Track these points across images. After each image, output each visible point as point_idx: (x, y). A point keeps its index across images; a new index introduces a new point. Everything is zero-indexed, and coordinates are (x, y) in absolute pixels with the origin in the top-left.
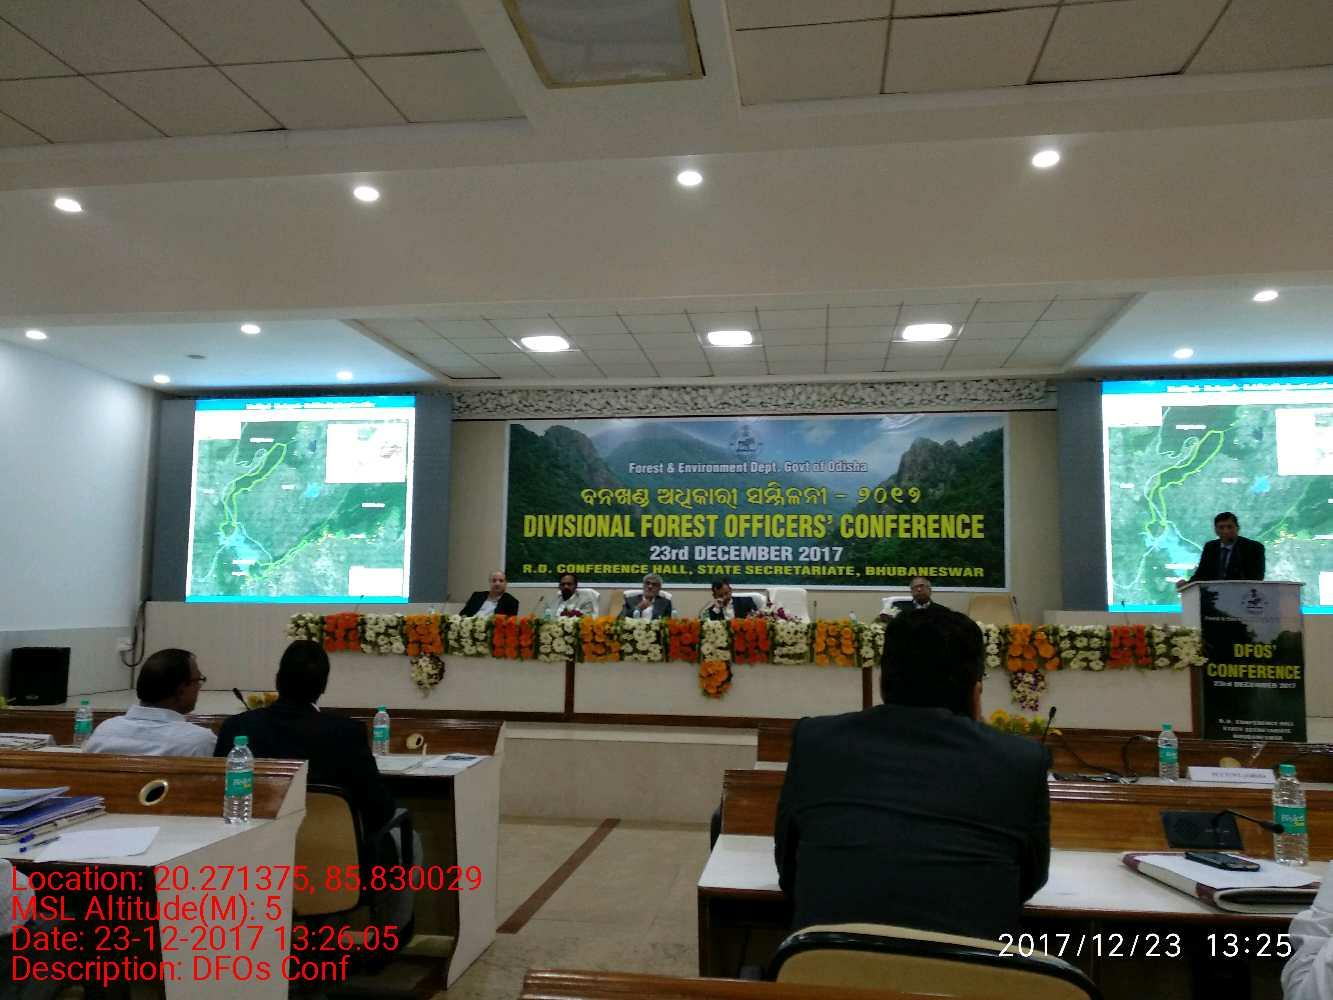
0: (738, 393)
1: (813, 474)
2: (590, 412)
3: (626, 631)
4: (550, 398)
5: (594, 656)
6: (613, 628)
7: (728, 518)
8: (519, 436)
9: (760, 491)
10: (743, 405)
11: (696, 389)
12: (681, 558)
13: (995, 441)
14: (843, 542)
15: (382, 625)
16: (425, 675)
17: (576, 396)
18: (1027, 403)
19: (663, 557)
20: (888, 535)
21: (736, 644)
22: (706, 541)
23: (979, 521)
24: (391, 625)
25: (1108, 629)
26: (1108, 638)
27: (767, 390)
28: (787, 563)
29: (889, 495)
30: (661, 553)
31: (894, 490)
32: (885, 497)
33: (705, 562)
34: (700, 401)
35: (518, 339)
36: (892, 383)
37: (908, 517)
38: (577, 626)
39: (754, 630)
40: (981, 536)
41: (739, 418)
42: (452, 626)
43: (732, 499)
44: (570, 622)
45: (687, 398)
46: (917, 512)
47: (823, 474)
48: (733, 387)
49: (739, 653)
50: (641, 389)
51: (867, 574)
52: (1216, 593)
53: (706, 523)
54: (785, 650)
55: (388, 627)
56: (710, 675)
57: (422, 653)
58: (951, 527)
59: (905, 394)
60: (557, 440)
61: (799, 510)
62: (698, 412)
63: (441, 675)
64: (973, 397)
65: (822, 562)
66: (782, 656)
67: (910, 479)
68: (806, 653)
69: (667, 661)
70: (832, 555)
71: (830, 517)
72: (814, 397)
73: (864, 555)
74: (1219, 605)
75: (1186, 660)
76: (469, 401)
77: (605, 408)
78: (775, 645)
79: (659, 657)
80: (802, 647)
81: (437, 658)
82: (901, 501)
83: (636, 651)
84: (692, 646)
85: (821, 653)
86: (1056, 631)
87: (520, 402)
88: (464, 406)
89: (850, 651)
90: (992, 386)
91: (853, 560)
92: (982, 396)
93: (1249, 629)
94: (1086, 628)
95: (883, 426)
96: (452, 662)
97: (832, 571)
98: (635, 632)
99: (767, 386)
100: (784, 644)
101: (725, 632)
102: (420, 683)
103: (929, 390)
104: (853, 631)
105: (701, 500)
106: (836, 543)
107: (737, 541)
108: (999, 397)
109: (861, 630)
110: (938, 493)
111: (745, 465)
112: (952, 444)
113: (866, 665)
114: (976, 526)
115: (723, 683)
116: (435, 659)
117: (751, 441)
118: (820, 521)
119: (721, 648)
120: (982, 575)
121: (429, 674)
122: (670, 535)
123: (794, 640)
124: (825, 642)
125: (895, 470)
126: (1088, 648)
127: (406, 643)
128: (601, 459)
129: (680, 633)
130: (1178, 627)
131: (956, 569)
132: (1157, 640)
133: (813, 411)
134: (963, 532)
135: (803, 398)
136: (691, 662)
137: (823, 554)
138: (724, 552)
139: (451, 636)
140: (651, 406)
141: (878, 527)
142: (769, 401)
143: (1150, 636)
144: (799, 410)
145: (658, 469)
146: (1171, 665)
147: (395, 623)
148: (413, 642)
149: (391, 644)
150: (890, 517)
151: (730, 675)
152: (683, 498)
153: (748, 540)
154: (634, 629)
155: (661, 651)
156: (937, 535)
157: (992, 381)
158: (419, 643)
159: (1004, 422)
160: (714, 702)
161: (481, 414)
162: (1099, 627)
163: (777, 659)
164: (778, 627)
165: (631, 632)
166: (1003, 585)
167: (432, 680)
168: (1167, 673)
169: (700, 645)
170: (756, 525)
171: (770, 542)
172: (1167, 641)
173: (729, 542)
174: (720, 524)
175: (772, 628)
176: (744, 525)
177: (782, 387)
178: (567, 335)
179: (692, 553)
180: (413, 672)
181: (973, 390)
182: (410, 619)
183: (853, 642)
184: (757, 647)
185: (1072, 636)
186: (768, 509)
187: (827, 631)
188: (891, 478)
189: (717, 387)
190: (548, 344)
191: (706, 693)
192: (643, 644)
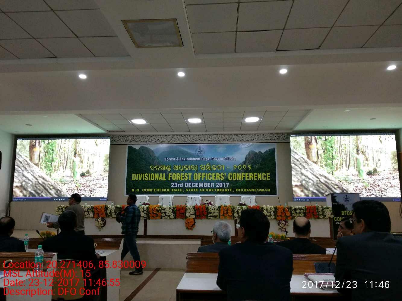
0: (197, 137)
1: (220, 161)
2: (153, 142)
3: (162, 209)
4: (140, 138)
5: (153, 218)
6: (159, 209)
7: (195, 174)
8: (131, 149)
9: (204, 166)
10: (199, 140)
11: (185, 135)
12: (181, 187)
13: (273, 152)
14: (229, 181)
15: (86, 208)
16: (100, 224)
17: (148, 137)
18: (282, 140)
19: (175, 186)
20: (242, 179)
21: (197, 213)
22: (188, 181)
23: (269, 175)
24: (89, 208)
25: (305, 207)
26: (306, 210)
27: (206, 136)
28: (212, 188)
29: (242, 167)
30: (175, 185)
31: (244, 166)
32: (241, 168)
33: (188, 188)
34: (186, 139)
35: (130, 120)
36: (243, 134)
37: (248, 174)
38: (147, 208)
39: (202, 209)
40: (269, 179)
41: (198, 144)
42: (109, 209)
43: (196, 169)
44: (145, 207)
45: (182, 138)
46: (251, 172)
47: (223, 161)
48: (196, 135)
49: (197, 216)
50: (168, 135)
51: (236, 191)
52: (336, 196)
53: (188, 176)
54: (211, 215)
55: (88, 209)
56: (188, 223)
57: (99, 217)
58: (260, 177)
59: (246, 138)
60: (143, 150)
61: (215, 172)
62: (186, 142)
63: (105, 224)
64: (266, 138)
65: (223, 188)
66: (211, 216)
67: (249, 163)
68: (217, 215)
69: (176, 219)
70: (226, 185)
71: (225, 174)
72: (220, 138)
73: (235, 185)
74: (337, 200)
75: (328, 216)
76: (115, 139)
77: (157, 141)
78: (208, 213)
79: (173, 217)
80: (216, 214)
81: (104, 219)
82: (246, 169)
83: (166, 215)
84: (183, 214)
85: (222, 215)
86: (291, 208)
87: (131, 139)
88: (114, 140)
89: (230, 215)
90: (271, 135)
91: (232, 187)
92: (268, 138)
93: (345, 207)
94: (299, 207)
95: (240, 147)
96: (108, 220)
97: (226, 190)
98: (166, 210)
99: (206, 135)
100: (211, 213)
101: (193, 209)
102: (98, 227)
103: (253, 136)
104: (232, 208)
105: (187, 169)
106: (227, 182)
107: (198, 181)
108: (274, 139)
109: (234, 208)
110: (257, 167)
111: (200, 158)
112: (260, 152)
113: (235, 219)
114: (268, 176)
115: (193, 225)
116: (103, 219)
117: (201, 151)
118: (222, 175)
119: (192, 214)
120: (270, 191)
121: (101, 224)
122: (177, 179)
123: (214, 211)
124: (223, 212)
125: (244, 160)
126: (300, 213)
127: (94, 214)
128: (156, 156)
129: (179, 210)
130: (326, 206)
131: (262, 189)
132: (319, 210)
133: (220, 142)
134: (264, 178)
135: (217, 138)
136: (183, 219)
137: (223, 185)
138: (194, 185)
139: (108, 212)
140: (171, 141)
141: (239, 177)
142: (207, 139)
143: (317, 209)
144: (216, 142)
145: (174, 159)
146: (323, 218)
147: (90, 208)
148: (96, 214)
149: (89, 214)
150: (243, 174)
151: (195, 223)
152: (181, 168)
153: (201, 181)
154: (165, 208)
155: (174, 216)
156: (256, 179)
157: (271, 134)
158: (98, 214)
159: (275, 146)
160: (190, 231)
161: (119, 143)
162: (303, 206)
163: (209, 217)
164: (209, 207)
165: (164, 210)
166: (276, 194)
167: (102, 226)
168: (323, 220)
169: (186, 213)
170: (203, 176)
171: (207, 181)
172: (322, 210)
173: (195, 182)
174: (192, 176)
175: (207, 208)
176: (199, 176)
177: (210, 135)
178: (145, 119)
179: (184, 185)
180: (96, 223)
181: (266, 137)
182: (95, 206)
183: (232, 212)
184: (203, 214)
185: (295, 209)
186: (207, 171)
187: (224, 208)
188: (242, 162)
189: (191, 135)
190: (139, 122)
191: (187, 228)
192: (168, 214)
